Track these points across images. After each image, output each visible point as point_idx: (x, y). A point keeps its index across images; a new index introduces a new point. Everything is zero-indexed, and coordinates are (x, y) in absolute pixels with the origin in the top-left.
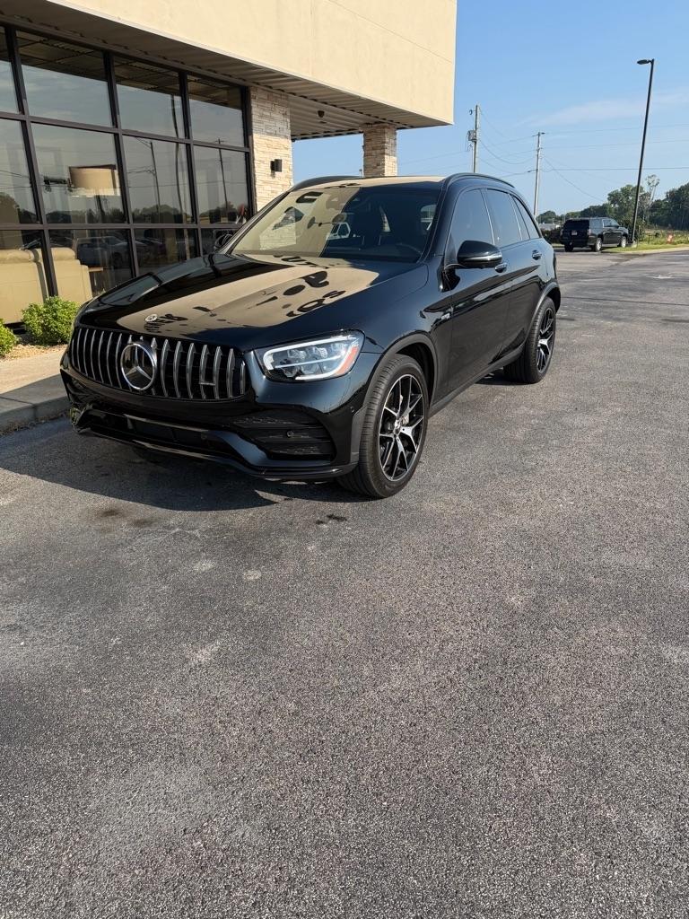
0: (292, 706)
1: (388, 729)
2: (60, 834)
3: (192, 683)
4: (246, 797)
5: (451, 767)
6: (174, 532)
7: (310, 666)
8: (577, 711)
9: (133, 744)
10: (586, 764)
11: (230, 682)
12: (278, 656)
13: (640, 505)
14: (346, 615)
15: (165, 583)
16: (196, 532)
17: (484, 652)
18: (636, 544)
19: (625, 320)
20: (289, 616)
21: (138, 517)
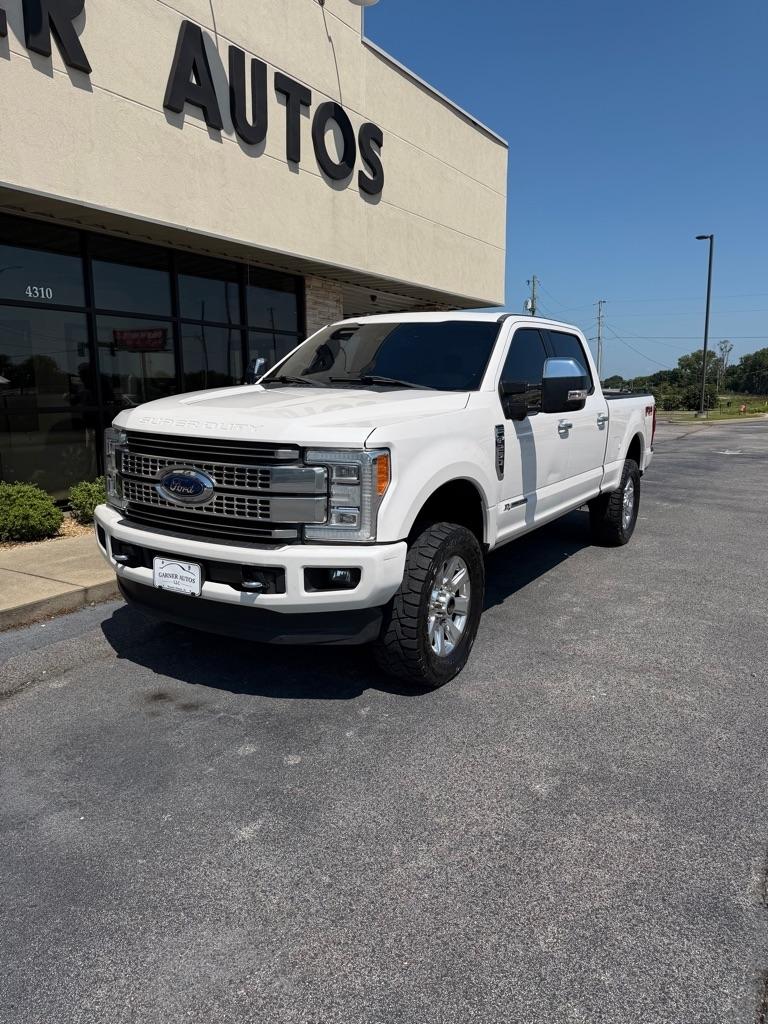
0: (326, 879)
2: (123, 981)
3: (237, 857)
4: (284, 955)
5: (466, 935)
6: (218, 716)
7: (344, 845)
9: (184, 909)
10: (588, 934)
11: (271, 857)
12: (314, 835)
13: (671, 698)
14: (380, 799)
15: (212, 765)
16: (241, 717)
17: (506, 835)
18: (661, 736)
19: (682, 501)
20: (326, 799)
21: (185, 701)
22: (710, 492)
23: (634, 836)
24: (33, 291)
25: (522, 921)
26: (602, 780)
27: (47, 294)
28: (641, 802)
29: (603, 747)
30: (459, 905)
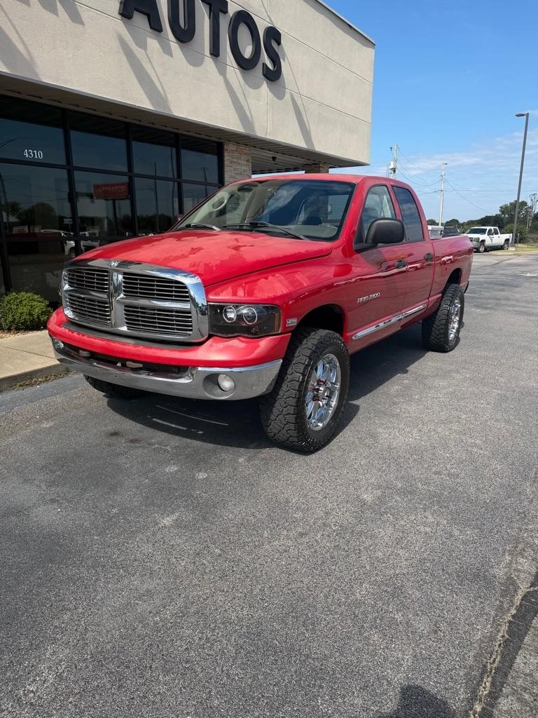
0: (218, 551)
1: (274, 565)
2: (80, 610)
3: (159, 536)
4: (187, 597)
5: (308, 588)
6: (154, 447)
7: (232, 530)
8: (391, 562)
10: (389, 590)
11: (183, 537)
12: (212, 523)
13: (465, 441)
15: (146, 478)
16: (168, 448)
17: (341, 526)
19: (491, 308)
20: (222, 500)
21: (131, 437)
22: (511, 302)
23: (428, 529)
24: (29, 153)
25: (346, 580)
26: (410, 493)
27: (39, 155)
28: (436, 507)
29: (413, 472)
30: (305, 569)
